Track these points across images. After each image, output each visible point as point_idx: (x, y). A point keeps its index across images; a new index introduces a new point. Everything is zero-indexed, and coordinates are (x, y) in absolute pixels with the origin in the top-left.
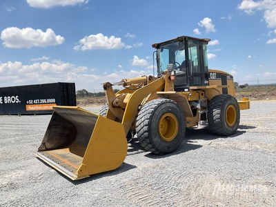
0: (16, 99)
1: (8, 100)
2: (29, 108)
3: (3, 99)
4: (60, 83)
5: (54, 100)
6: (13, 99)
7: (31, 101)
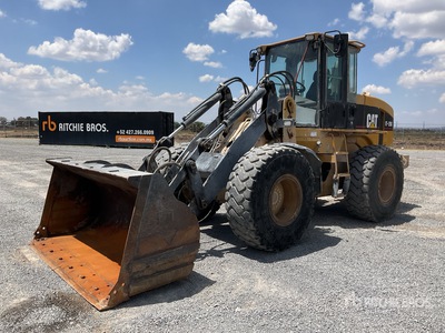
0: (103, 128)
1: (91, 127)
2: (120, 139)
3: (85, 126)
4: (160, 112)
5: (153, 132)
6: (99, 128)
7: (122, 132)
